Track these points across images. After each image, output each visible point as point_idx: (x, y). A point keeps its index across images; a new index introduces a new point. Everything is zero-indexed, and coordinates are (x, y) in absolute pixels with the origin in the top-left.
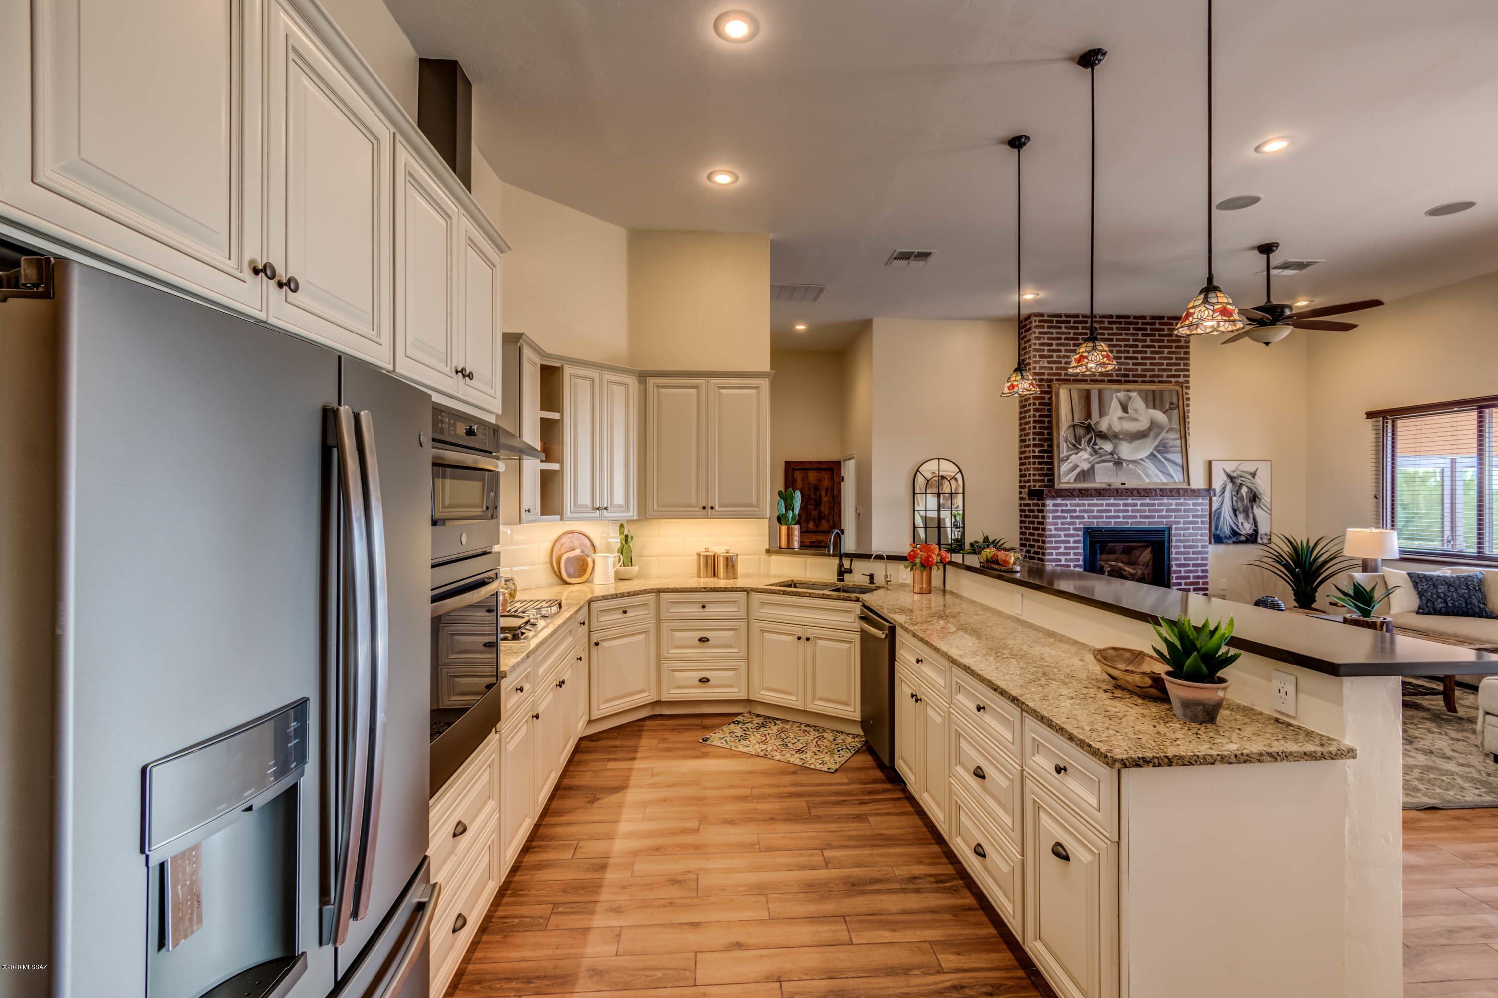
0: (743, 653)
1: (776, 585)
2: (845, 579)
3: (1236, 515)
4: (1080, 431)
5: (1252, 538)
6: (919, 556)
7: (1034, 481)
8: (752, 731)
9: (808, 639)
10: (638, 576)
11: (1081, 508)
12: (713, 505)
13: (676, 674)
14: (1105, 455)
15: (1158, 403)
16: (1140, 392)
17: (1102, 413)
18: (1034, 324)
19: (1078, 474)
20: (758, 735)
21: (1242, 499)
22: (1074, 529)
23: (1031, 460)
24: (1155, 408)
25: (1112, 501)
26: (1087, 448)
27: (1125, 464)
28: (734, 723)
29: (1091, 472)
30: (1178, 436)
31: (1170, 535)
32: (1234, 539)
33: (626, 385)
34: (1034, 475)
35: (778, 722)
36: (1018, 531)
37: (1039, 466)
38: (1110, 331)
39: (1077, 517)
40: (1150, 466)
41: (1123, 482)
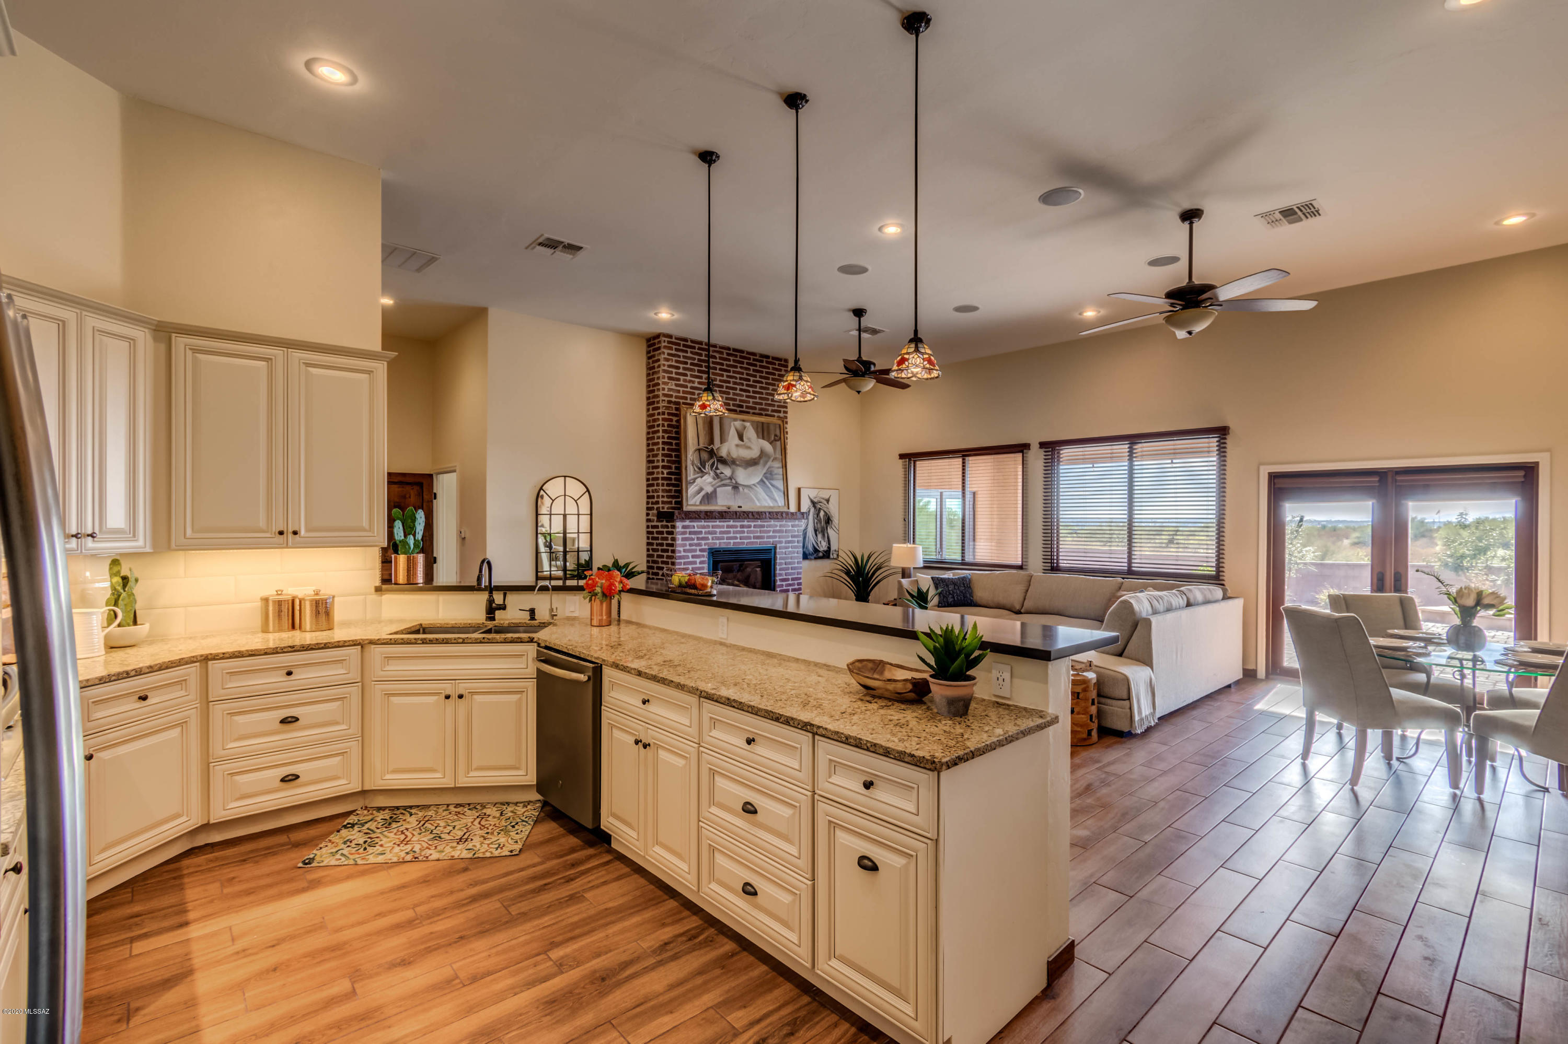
0: (355, 729)
1: (401, 632)
2: (496, 618)
3: (816, 535)
4: (705, 456)
5: (827, 555)
6: (599, 585)
7: (663, 502)
8: (378, 831)
9: (461, 697)
10: (151, 640)
11: (707, 530)
12: (296, 529)
13: (237, 778)
14: (725, 479)
15: (765, 434)
16: (752, 422)
17: (722, 441)
18: (663, 344)
19: (703, 497)
20: (392, 835)
21: (820, 521)
22: (700, 550)
23: (660, 482)
24: (763, 438)
25: (731, 523)
26: (711, 472)
27: (741, 488)
28: (345, 827)
29: (714, 495)
30: (780, 465)
31: (775, 553)
32: (815, 555)
33: (132, 341)
34: (663, 497)
35: (413, 811)
36: (645, 553)
37: (668, 488)
38: (728, 363)
39: (703, 539)
40: (759, 489)
41: (740, 505)
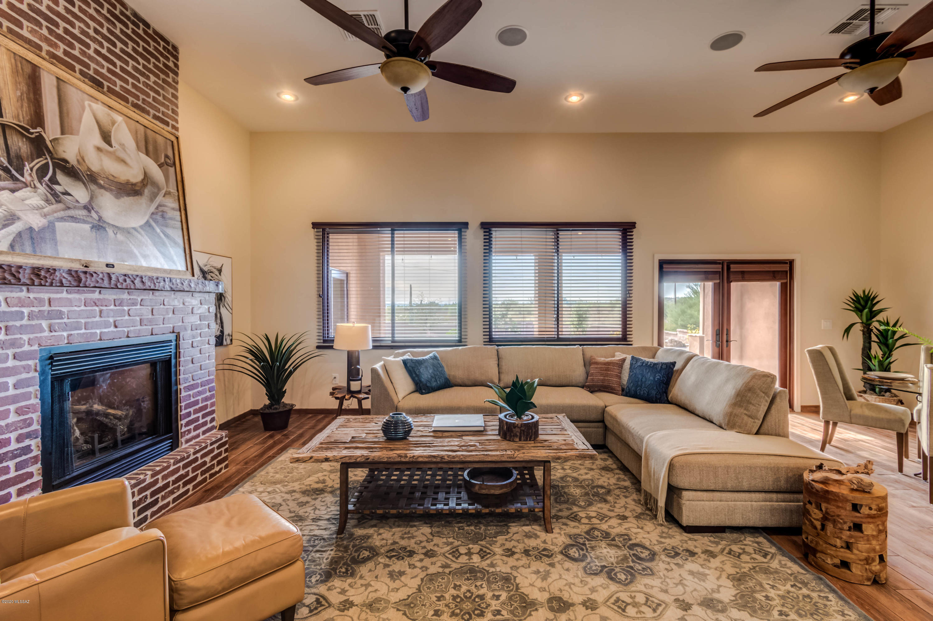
4: (19, 144)
5: (220, 340)
14: (75, 208)
15: (150, 147)
16: (124, 117)
17: (65, 129)
19: (19, 234)
22: (24, 357)
24: (147, 154)
25: (97, 295)
26: (38, 185)
27: (110, 231)
29: (48, 235)
30: (176, 206)
31: (177, 347)
39: (23, 330)
40: (145, 239)
41: (111, 261)
